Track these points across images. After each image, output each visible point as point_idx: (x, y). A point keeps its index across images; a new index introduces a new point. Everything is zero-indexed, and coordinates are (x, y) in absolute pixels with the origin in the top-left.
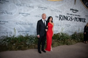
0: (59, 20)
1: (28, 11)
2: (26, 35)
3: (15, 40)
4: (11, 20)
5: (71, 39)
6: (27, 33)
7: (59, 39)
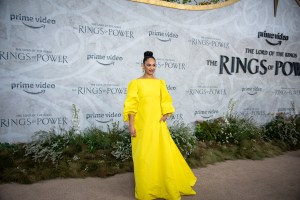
0: (221, 73)
1: (115, 47)
2: (112, 127)
3: (78, 145)
4: (63, 78)
5: (265, 140)
7: (220, 138)
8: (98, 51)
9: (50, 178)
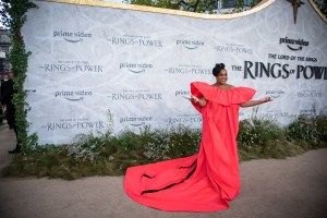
2: (143, 130)
3: (113, 146)
4: (99, 86)
6: (147, 123)
7: (246, 139)
8: (130, 60)
9: (89, 175)
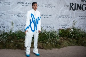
0: (70, 10)
3: (13, 36)
4: (8, 11)
7: (69, 36)
8: (21, 1)
